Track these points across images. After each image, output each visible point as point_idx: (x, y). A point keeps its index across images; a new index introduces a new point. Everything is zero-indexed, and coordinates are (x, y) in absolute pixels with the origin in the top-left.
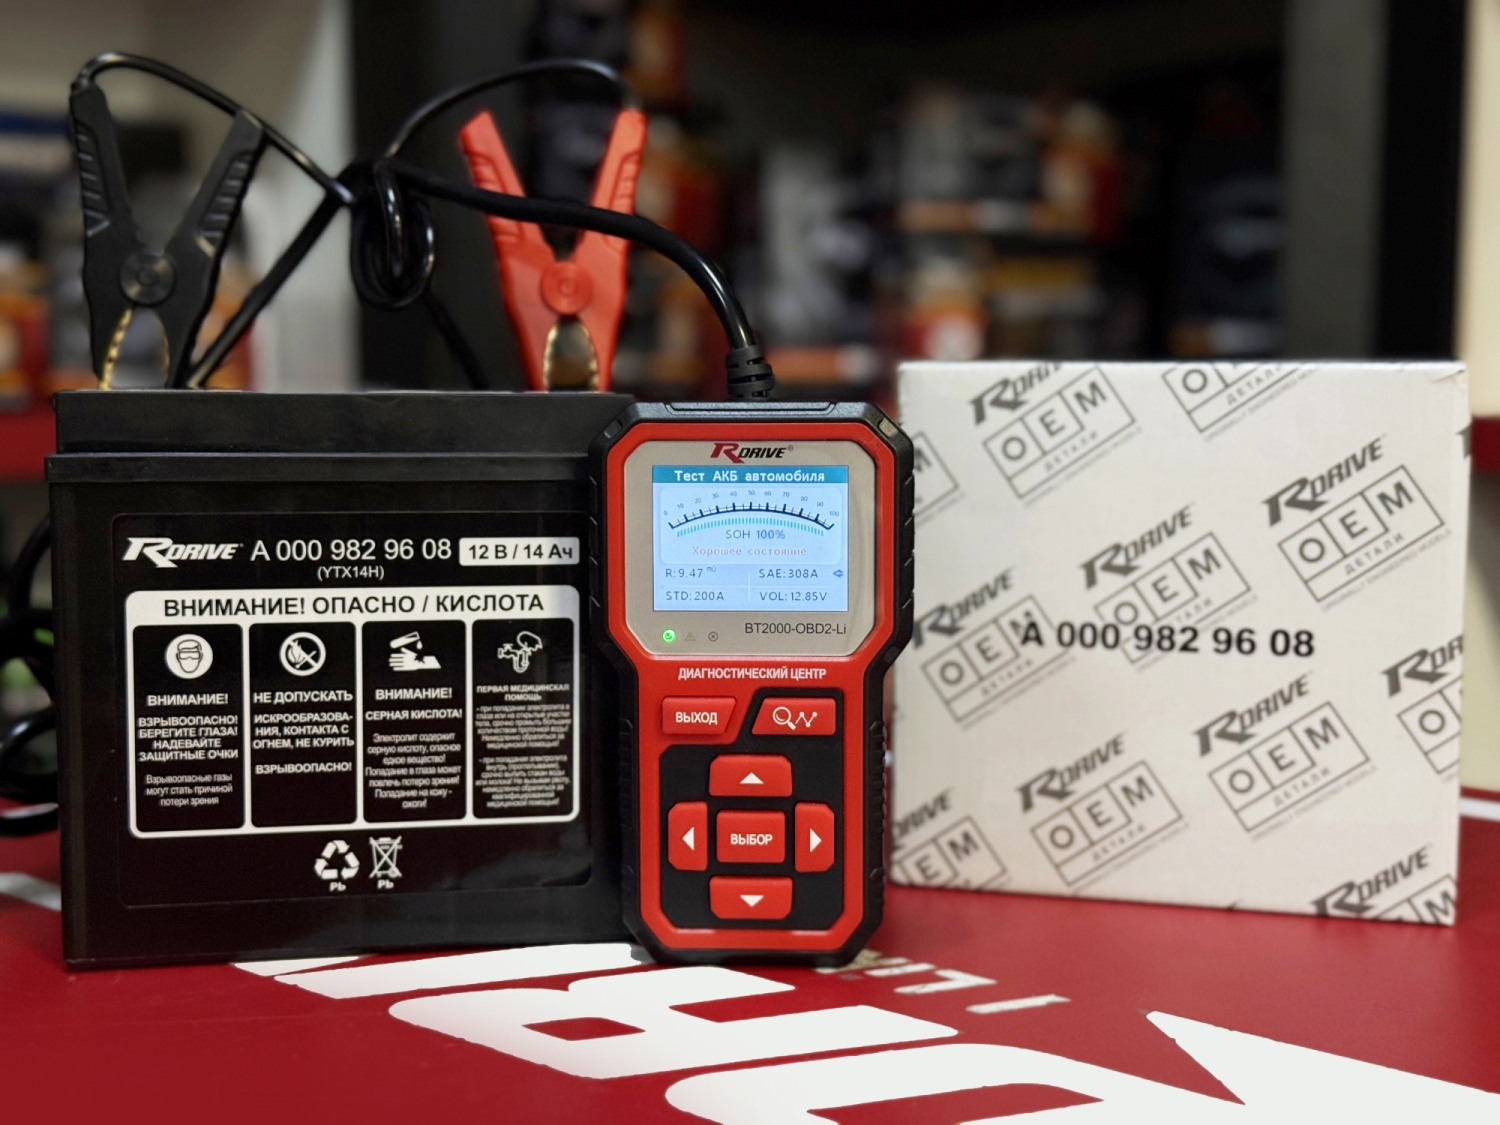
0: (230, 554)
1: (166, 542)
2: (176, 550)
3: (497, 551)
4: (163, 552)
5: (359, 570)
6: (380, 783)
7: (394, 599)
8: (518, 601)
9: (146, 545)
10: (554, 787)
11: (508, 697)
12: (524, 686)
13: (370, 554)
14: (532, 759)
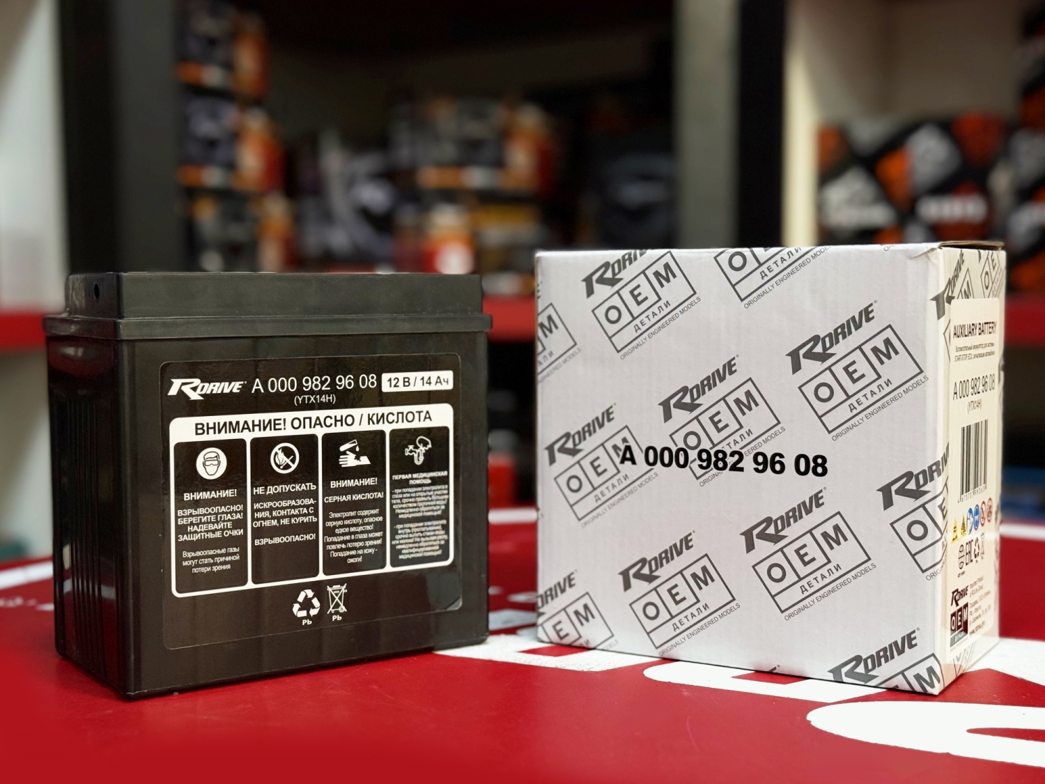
0: (238, 389)
1: (197, 382)
2: (203, 386)
3: (404, 382)
4: (194, 389)
5: (320, 398)
6: (334, 547)
7: (342, 417)
8: (417, 415)
9: (184, 384)
10: (438, 542)
11: (412, 482)
12: (421, 474)
13: (327, 387)
14: (426, 524)
